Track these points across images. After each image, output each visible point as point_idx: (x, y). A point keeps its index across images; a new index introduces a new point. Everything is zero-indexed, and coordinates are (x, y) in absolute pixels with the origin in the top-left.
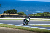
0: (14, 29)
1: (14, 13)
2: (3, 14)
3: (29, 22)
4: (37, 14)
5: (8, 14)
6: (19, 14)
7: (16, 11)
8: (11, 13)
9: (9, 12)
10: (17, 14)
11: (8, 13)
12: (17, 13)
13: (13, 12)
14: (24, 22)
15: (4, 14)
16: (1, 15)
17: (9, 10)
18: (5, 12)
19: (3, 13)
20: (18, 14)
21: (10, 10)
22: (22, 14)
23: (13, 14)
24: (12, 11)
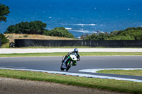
1: (39, 31)
3: (74, 65)
6: (54, 35)
7: (45, 25)
8: (29, 33)
9: (23, 28)
12: (47, 30)
13: (35, 28)
17: (23, 23)
18: (10, 30)
20: (50, 35)
21: (27, 23)
23: (34, 35)
24: (31, 24)
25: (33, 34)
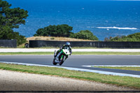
0: (66, 79)
1: (66, 33)
2: (34, 38)
4: (131, 36)
5: (49, 38)
6: (79, 38)
7: (71, 28)
8: (56, 36)
9: (51, 31)
10: (72, 37)
11: (49, 33)
12: (73, 33)
13: (62, 31)
14: (55, 56)
15: (37, 37)
16: (30, 41)
17: (51, 27)
18: (39, 33)
19: (34, 36)
20: (76, 38)
21: (54, 26)
22: (86, 38)
23: (61, 38)
24: (58, 28)
25: (59, 36)
